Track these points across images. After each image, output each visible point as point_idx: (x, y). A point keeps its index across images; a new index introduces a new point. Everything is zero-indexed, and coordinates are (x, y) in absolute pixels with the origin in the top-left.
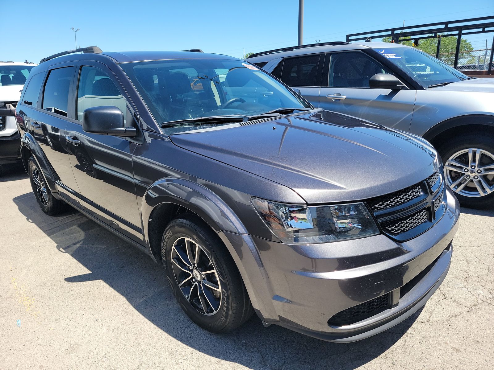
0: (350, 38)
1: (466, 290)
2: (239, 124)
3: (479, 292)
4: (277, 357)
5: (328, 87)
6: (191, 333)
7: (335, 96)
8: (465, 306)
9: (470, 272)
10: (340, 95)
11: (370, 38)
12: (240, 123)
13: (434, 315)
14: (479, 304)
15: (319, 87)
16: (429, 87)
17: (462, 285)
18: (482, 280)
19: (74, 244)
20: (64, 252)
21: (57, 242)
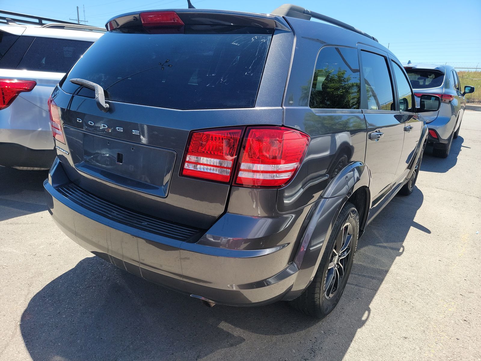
20: (403, 247)
21: (393, 259)
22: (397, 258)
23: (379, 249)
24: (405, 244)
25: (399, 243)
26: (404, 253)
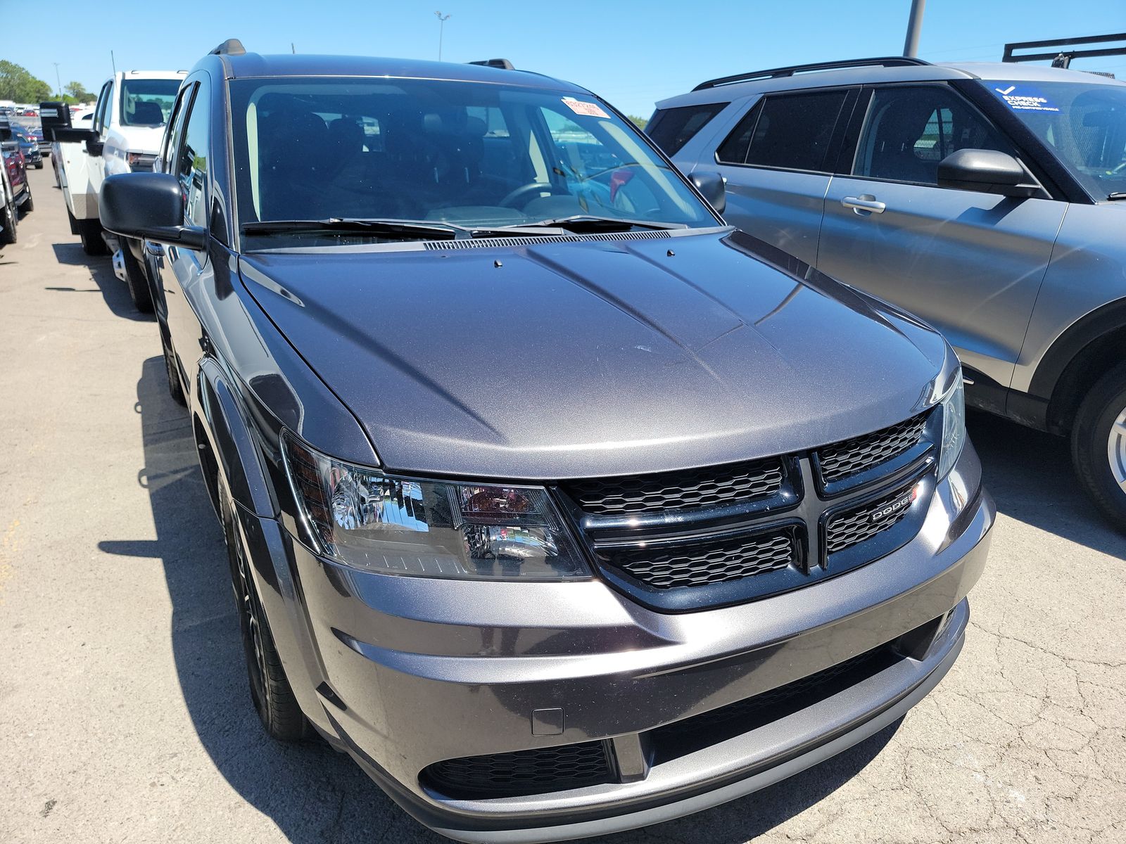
0: (1015, 53)
1: (982, 779)
2: (425, 244)
3: (1014, 794)
4: (368, 829)
5: (851, 175)
6: (235, 723)
7: (863, 201)
8: (945, 824)
9: (1030, 735)
10: (874, 199)
11: (1065, 54)
12: (427, 242)
13: (835, 826)
14: (989, 830)
15: (830, 176)
16: (1110, 199)
17: (977, 764)
18: (1050, 764)
19: (176, 472)
20: (144, 486)
21: (148, 462)
22: (143, 467)
23: (184, 465)
24: (145, 494)
25: (154, 490)
26: (136, 479)
